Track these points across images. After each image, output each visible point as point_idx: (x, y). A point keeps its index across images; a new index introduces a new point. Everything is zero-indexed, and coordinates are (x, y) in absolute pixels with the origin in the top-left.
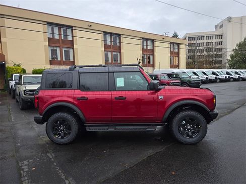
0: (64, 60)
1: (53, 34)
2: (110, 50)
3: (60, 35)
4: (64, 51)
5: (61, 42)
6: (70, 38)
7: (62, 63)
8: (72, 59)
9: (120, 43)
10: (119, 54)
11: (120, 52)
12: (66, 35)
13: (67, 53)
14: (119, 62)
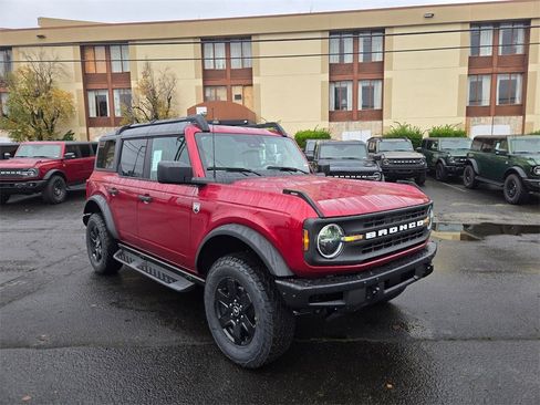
0: (360, 108)
1: (342, 54)
2: (489, 70)
3: (355, 54)
4: (363, 88)
5: (356, 68)
6: (377, 58)
7: (355, 117)
8: (377, 106)
9: (527, 45)
10: (519, 79)
11: (524, 73)
12: (368, 53)
13: (368, 92)
14: (518, 102)
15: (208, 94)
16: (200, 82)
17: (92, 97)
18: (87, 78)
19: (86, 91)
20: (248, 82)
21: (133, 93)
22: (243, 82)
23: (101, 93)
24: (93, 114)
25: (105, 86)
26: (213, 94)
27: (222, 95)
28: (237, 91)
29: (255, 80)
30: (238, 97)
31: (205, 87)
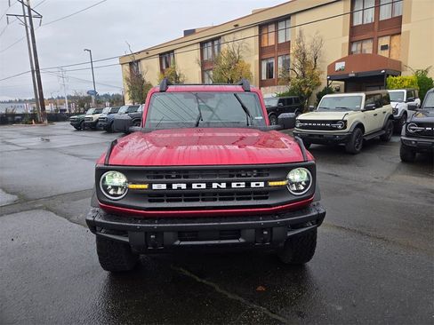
15: (354, 49)
16: (346, 39)
17: (264, 65)
18: (262, 50)
19: (261, 60)
20: (396, 31)
21: (291, 57)
22: (391, 32)
23: (270, 61)
24: (264, 77)
25: (273, 55)
26: (359, 49)
27: (368, 47)
28: (384, 41)
29: (404, 28)
30: (384, 48)
31: (351, 43)
